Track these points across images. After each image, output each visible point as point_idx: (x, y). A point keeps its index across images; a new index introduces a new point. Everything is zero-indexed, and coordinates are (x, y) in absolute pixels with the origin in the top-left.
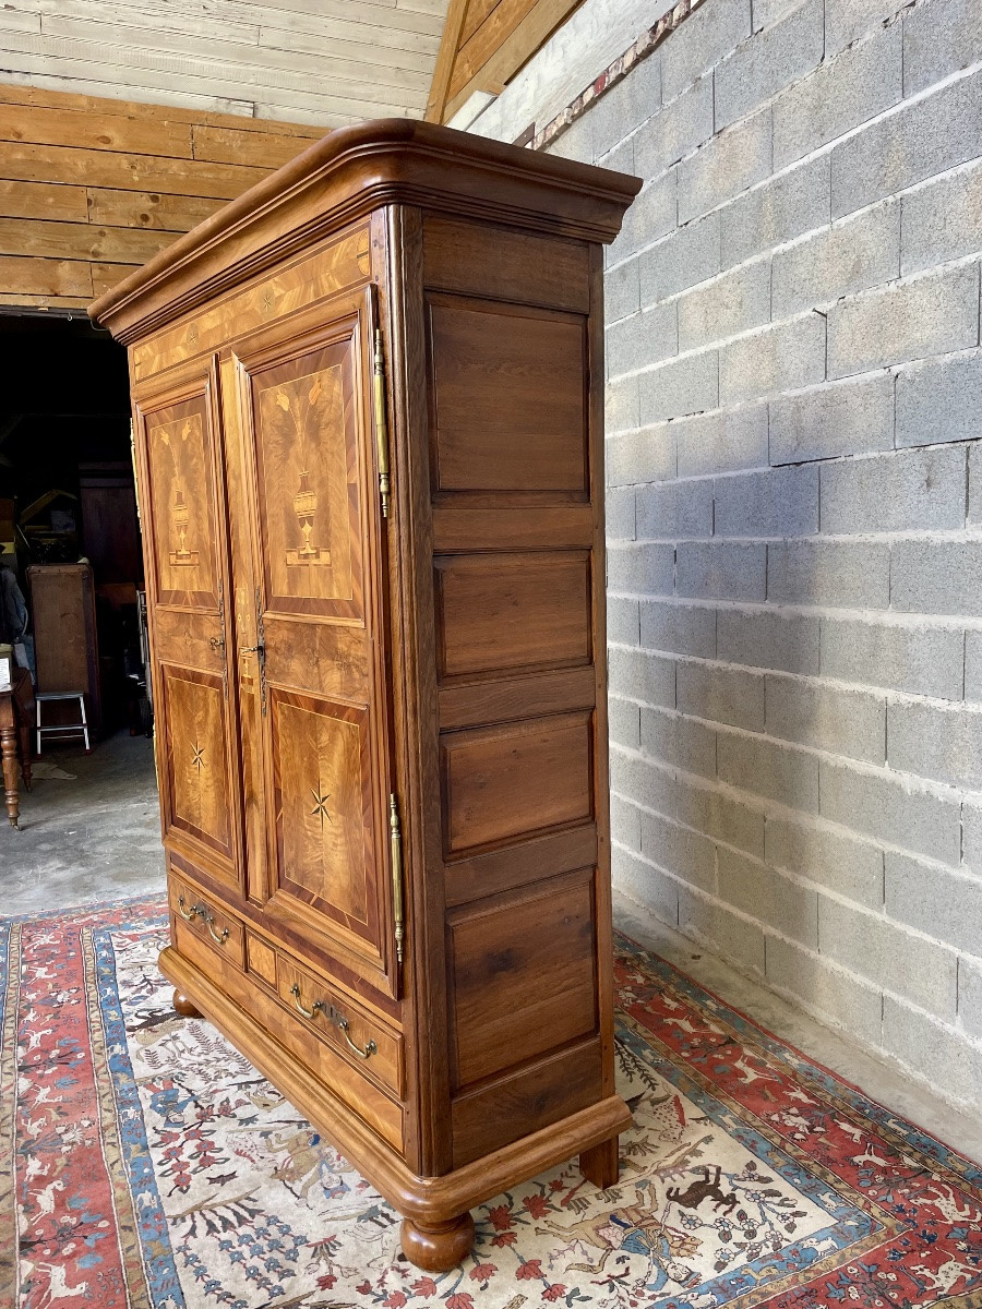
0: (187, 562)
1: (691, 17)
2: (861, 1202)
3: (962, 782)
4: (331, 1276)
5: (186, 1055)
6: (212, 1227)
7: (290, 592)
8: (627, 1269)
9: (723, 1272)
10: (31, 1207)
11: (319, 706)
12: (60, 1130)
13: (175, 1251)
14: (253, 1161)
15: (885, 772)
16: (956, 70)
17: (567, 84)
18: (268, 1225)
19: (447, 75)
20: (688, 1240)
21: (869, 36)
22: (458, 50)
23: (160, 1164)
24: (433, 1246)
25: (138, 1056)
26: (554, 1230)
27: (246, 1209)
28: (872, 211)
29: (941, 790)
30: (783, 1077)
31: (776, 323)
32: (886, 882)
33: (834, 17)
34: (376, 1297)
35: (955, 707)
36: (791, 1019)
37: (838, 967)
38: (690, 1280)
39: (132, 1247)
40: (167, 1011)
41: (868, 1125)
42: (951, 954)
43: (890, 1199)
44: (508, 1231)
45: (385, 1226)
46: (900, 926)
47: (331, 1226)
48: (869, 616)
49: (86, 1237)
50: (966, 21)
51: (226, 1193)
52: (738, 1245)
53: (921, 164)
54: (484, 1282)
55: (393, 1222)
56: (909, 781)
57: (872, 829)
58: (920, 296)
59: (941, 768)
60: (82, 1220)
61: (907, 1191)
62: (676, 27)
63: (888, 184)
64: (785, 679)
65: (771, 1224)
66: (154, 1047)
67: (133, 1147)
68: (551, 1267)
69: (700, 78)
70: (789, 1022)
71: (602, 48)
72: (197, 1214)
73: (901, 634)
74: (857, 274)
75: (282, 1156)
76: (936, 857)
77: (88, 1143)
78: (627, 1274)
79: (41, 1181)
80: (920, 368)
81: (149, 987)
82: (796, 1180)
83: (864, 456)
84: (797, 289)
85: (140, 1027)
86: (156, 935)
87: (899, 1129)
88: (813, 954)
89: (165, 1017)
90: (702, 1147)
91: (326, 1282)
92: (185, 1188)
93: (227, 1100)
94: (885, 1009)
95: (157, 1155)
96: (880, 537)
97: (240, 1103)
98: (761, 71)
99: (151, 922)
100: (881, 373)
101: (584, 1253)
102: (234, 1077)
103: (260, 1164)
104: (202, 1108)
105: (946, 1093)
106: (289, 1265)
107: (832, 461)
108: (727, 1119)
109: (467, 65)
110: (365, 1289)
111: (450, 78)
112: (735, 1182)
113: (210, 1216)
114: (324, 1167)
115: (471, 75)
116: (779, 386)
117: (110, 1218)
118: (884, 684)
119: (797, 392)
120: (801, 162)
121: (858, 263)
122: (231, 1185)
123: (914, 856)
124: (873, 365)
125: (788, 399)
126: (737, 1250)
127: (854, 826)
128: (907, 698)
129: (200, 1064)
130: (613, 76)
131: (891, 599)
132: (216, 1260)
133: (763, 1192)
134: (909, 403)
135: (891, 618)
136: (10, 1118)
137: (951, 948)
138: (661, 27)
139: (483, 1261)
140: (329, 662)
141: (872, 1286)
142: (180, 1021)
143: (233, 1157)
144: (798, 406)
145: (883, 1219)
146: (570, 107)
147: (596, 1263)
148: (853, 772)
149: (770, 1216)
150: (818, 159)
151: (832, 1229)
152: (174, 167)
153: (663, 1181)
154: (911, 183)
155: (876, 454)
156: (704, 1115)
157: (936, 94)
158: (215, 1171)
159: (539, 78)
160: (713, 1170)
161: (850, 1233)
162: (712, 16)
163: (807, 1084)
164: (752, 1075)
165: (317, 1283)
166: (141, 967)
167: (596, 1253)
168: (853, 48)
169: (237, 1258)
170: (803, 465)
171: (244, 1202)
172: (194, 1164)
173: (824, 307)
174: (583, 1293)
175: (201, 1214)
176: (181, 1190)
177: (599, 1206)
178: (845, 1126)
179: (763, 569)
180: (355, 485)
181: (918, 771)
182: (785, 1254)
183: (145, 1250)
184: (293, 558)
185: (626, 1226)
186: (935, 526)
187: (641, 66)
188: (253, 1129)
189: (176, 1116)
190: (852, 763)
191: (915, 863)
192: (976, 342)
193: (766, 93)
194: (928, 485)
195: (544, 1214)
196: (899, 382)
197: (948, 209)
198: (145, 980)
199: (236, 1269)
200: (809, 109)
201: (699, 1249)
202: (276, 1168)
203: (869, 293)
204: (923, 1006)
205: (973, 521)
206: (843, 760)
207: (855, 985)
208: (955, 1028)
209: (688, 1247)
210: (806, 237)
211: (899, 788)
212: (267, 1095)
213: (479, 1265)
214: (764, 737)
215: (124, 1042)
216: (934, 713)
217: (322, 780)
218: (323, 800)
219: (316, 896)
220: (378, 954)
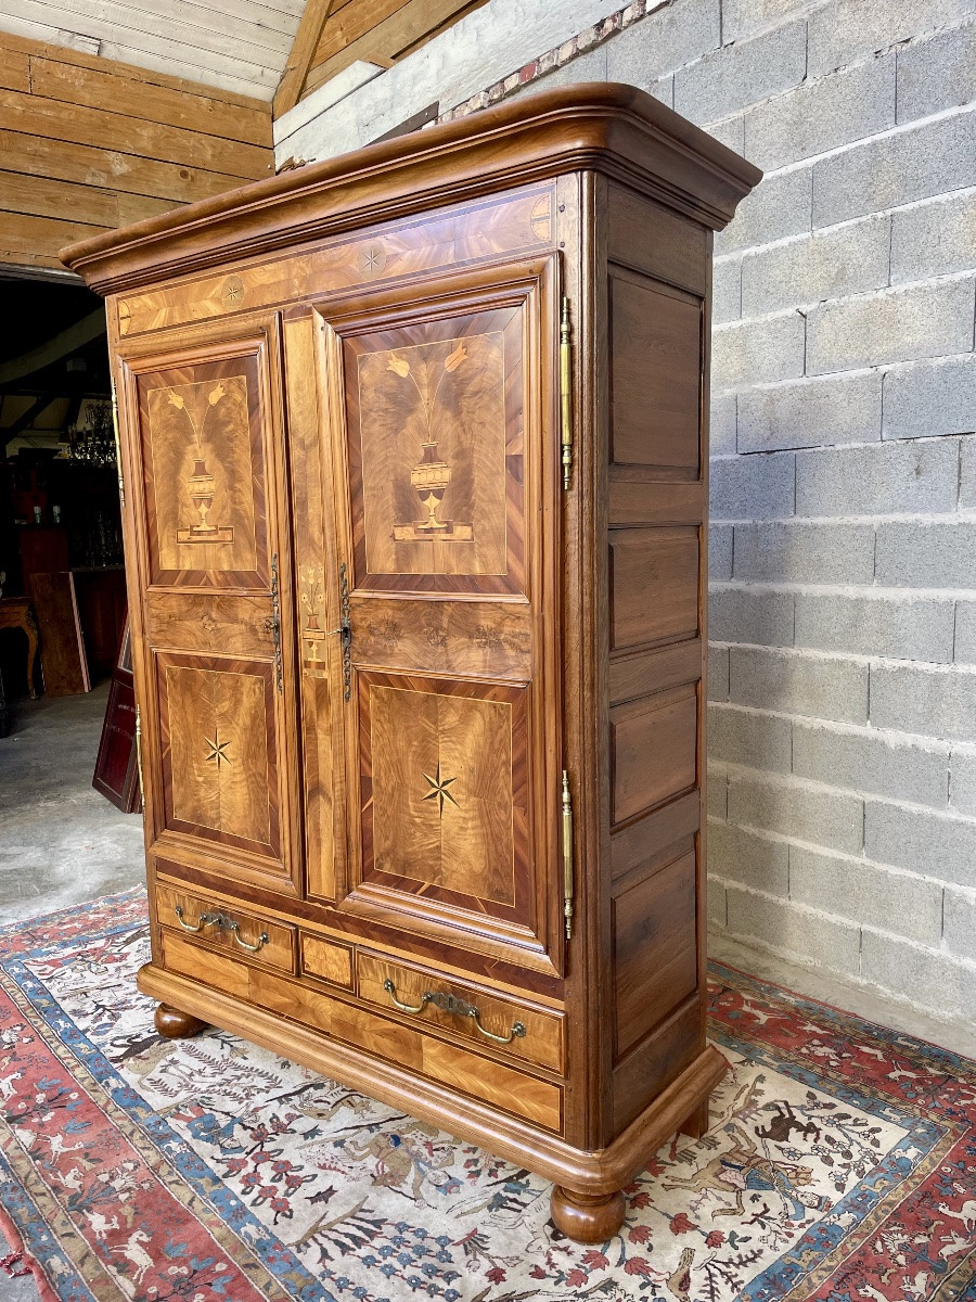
0: (213, 538)
1: (644, 21)
2: (917, 1112)
3: (950, 735)
4: (497, 1268)
5: (197, 1077)
6: (344, 1249)
7: (399, 568)
8: (765, 1205)
9: (846, 1192)
10: (126, 1267)
11: (443, 687)
12: (104, 1178)
13: (320, 1279)
14: (343, 1172)
15: (868, 730)
16: (953, 105)
17: (482, 67)
18: (401, 1233)
19: (312, 41)
20: (799, 1170)
21: (857, 64)
22: (328, 16)
23: (244, 1192)
24: (592, 1219)
25: (143, 1087)
26: (679, 1183)
27: (367, 1221)
28: (859, 224)
29: (927, 743)
30: (790, 1014)
31: (747, 320)
32: (866, 828)
33: (818, 41)
34: (555, 1280)
35: (945, 669)
36: (764, 963)
37: (810, 910)
38: (822, 1203)
39: (269, 1283)
40: (146, 1035)
41: (882, 1045)
42: (936, 887)
43: (937, 1104)
44: (638, 1192)
45: (520, 1211)
46: (880, 867)
47: (465, 1221)
48: (851, 591)
49: (210, 1284)
50: (965, 64)
51: (334, 1210)
52: (844, 1166)
53: (913, 186)
54: (647, 1244)
55: (525, 1205)
56: (892, 737)
57: (851, 782)
58: (911, 304)
59: (928, 722)
60: (193, 1267)
61: (946, 1096)
62: (625, 28)
63: (878, 200)
64: (754, 652)
65: (858, 1143)
66: (156, 1074)
67: (202, 1181)
68: (698, 1217)
69: (656, 81)
70: (764, 965)
71: (529, 37)
72: (317, 1236)
73: (888, 607)
74: (841, 280)
75: (371, 1162)
76: (922, 802)
77: (146, 1186)
78: (767, 1210)
79: (118, 1236)
80: (911, 368)
81: (108, 1013)
82: (855, 1102)
83: (848, 446)
84: (772, 290)
85: (126, 1056)
86: (80, 957)
87: (910, 1045)
88: (783, 901)
89: (147, 1043)
90: (759, 1086)
91: (496, 1276)
92: (288, 1213)
93: (275, 1116)
94: (864, 942)
95: (235, 1185)
96: (864, 519)
97: (291, 1118)
98: (731, 83)
99: (65, 945)
100: (867, 371)
101: (719, 1199)
102: (267, 1092)
103: (353, 1174)
104: (252, 1129)
105: (929, 1009)
106: (447, 1267)
107: (811, 450)
108: (765, 1058)
109: (339, 33)
110: (538, 1274)
111: (317, 43)
112: (808, 1113)
113: (333, 1235)
114: (422, 1165)
115: (345, 44)
116: (749, 379)
117: (224, 1259)
118: (867, 651)
119: (772, 386)
120: (778, 172)
121: (842, 271)
122: (335, 1200)
123: (897, 803)
124: (859, 364)
125: (761, 392)
126: (845, 1171)
127: (831, 782)
128: (890, 663)
129: (221, 1085)
130: (545, 66)
131: (876, 573)
132: (367, 1277)
133: (834, 1116)
134: (899, 400)
135: (874, 592)
136: (33, 1176)
137: (936, 881)
138: (609, 25)
139: (634, 1224)
140: (467, 639)
141: (969, 1179)
142: (167, 1044)
143: (320, 1172)
144: (772, 399)
145: (943, 1122)
146: (487, 91)
147: (735, 1206)
148: (832, 733)
149: (854, 1136)
150: (798, 171)
151: (909, 1138)
152: (9, 100)
153: (746, 1123)
154: (903, 202)
155: (861, 445)
156: (744, 1058)
157: (933, 124)
158: (311, 1189)
159: (444, 57)
160: (781, 1105)
161: (924, 1138)
162: (672, 22)
163: (813, 1018)
164: (763, 1018)
165: (487, 1279)
166: (85, 993)
167: (731, 1197)
168: (840, 72)
169: (390, 1272)
170: (776, 453)
171: (361, 1215)
172: (282, 1187)
173: (805, 308)
174: (742, 1235)
175: (323, 1235)
176: (285, 1215)
177: (704, 1156)
178: (866, 1049)
179: (729, 550)
180: (518, 458)
181: (903, 728)
182: (884, 1166)
183: (287, 1285)
184: (406, 533)
185: (740, 1168)
186: (924, 510)
187: (581, 60)
188: (324, 1141)
189: (229, 1141)
190: (830, 725)
191: (899, 810)
192: (971, 348)
193: (736, 103)
194: (918, 473)
195: (661, 1170)
196: (887, 381)
197: (942, 228)
198: (98, 1007)
199: (396, 1282)
200: (788, 123)
201: (813, 1176)
202: (372, 1175)
203: (854, 298)
204: (906, 935)
205: (965, 505)
206: (817, 722)
207: (830, 924)
208: (941, 950)
209: (802, 1175)
210: (784, 242)
211: (883, 744)
212: (315, 1105)
213: (631, 1228)
214: (729, 706)
215: (116, 1075)
216: (921, 676)
217: (444, 763)
218: (445, 783)
219: (427, 884)
220: (532, 934)
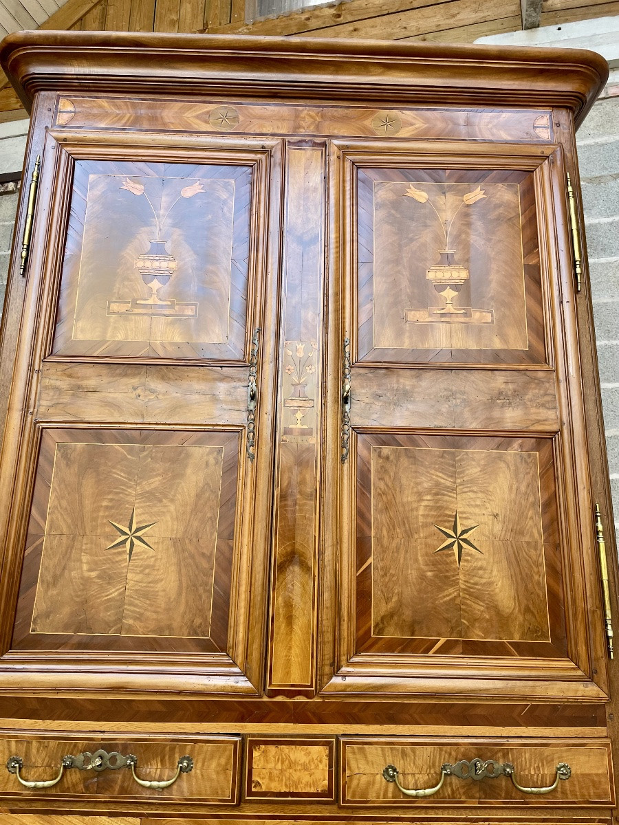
7: (411, 343)
184: (420, 316)
217: (462, 513)
218: (464, 532)
219: (442, 641)
220: (572, 665)
